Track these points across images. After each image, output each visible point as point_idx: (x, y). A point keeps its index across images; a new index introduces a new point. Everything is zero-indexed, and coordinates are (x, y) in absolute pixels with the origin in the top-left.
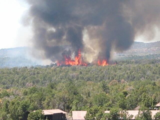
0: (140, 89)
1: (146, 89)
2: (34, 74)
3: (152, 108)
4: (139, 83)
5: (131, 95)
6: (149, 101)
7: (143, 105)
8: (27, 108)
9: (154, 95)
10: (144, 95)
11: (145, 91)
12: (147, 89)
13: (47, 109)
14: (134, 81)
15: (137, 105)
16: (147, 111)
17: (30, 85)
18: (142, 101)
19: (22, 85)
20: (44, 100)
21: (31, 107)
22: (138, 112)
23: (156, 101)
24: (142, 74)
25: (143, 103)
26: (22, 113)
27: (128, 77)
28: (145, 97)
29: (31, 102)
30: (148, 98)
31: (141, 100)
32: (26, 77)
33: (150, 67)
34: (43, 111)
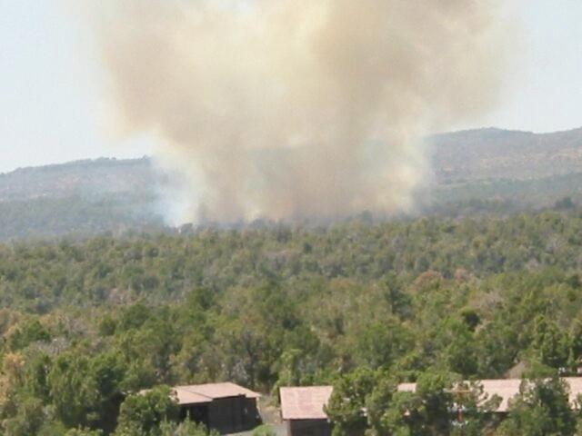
0: (523, 303)
1: (547, 299)
2: (138, 257)
3: (570, 370)
4: (521, 278)
5: (493, 322)
6: (560, 344)
7: (536, 360)
8: (115, 381)
9: (576, 321)
10: (541, 322)
11: (544, 309)
12: (551, 302)
13: (189, 384)
14: (502, 271)
15: (516, 361)
16: (551, 379)
17: (123, 298)
18: (535, 343)
19: (95, 296)
20: (177, 350)
21: (130, 376)
22: (518, 385)
24: (530, 247)
25: (534, 350)
26: (98, 400)
27: (481, 259)
28: (543, 328)
29: (128, 360)
30: (553, 333)
31: (527, 342)
32: (109, 270)
33: (560, 220)
34: (174, 389)
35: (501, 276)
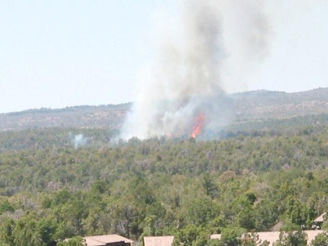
0: (281, 189)
1: (295, 186)
2: (64, 164)
3: (308, 226)
4: (279, 175)
5: (264, 199)
6: (302, 212)
7: (289, 220)
8: (51, 234)
9: (311, 199)
10: (291, 199)
11: (293, 192)
12: (297, 188)
13: (93, 235)
14: (269, 171)
15: (277, 221)
16: (297, 231)
17: (55, 187)
18: (288, 211)
19: (39, 186)
20: (86, 216)
21: (59, 231)
22: (279, 235)
23: (314, 210)
24: (285, 157)
25: (287, 215)
26: (41, 245)
27: (257, 164)
28: (292, 203)
29: (58, 222)
30: (298, 206)
31: (283, 210)
32: (47, 171)
33: (301, 142)
34: (84, 238)
35: (268, 173)
